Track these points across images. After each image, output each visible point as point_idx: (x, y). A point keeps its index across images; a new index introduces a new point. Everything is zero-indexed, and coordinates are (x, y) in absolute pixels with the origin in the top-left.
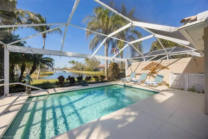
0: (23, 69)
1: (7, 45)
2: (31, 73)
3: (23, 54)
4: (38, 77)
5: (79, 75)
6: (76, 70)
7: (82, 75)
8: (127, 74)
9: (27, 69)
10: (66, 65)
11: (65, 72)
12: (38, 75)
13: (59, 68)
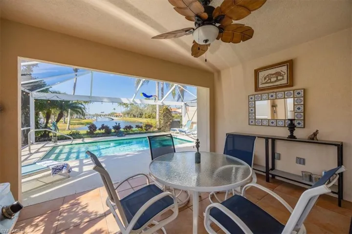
0: (48, 117)
1: (32, 92)
2: (58, 121)
3: (49, 100)
4: (67, 127)
5: (116, 123)
6: (130, 117)
7: (119, 124)
8: (184, 123)
9: (52, 116)
10: (115, 109)
11: (113, 120)
12: (68, 125)
13: (104, 114)
